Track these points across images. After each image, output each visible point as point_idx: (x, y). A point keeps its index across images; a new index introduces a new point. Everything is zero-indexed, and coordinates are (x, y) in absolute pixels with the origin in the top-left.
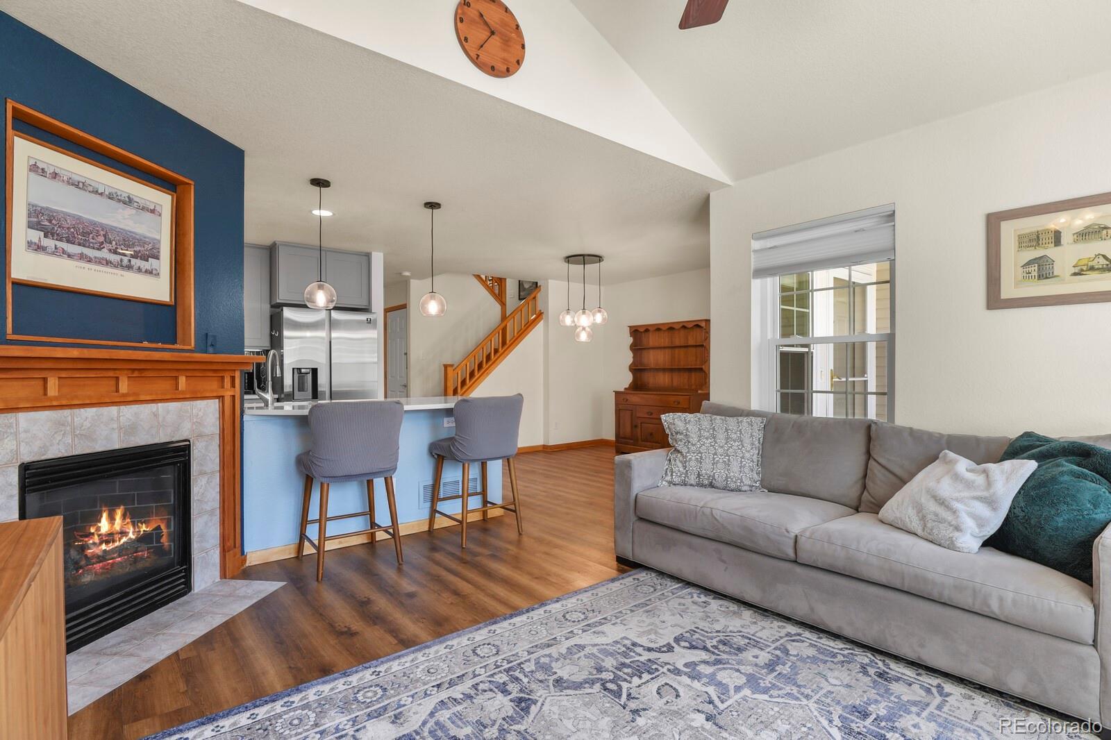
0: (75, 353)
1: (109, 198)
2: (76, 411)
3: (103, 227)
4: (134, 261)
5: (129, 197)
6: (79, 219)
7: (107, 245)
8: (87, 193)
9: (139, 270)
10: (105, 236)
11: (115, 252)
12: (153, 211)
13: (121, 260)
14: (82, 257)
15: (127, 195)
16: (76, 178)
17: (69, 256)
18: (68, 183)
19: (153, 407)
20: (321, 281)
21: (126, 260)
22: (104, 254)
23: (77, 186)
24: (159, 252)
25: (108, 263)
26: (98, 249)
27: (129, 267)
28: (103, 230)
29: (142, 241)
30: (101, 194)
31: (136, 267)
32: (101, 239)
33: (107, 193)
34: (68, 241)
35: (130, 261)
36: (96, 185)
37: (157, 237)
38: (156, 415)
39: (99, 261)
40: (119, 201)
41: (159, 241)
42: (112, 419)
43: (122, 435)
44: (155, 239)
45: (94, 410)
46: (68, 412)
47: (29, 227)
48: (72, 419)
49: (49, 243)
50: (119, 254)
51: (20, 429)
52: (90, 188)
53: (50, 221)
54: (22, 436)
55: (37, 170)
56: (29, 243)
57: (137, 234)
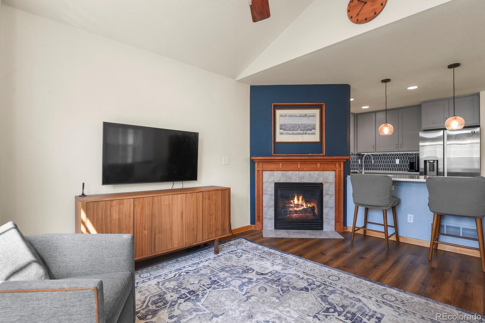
0: (280, 158)
2: (287, 172)
3: (298, 124)
4: (307, 132)
5: (305, 115)
6: (292, 124)
7: (300, 129)
8: (294, 117)
9: (309, 134)
10: (299, 127)
11: (302, 130)
12: (313, 116)
13: (303, 132)
14: (293, 134)
16: (290, 114)
17: (289, 134)
18: (289, 116)
19: (310, 172)
20: (386, 123)
21: (305, 132)
22: (299, 131)
23: (291, 116)
24: (315, 127)
25: (300, 134)
26: (297, 131)
27: (306, 134)
29: (309, 126)
30: (297, 116)
31: (308, 133)
32: (298, 128)
33: (299, 115)
34: (289, 130)
35: (306, 132)
36: (296, 114)
37: (315, 123)
38: (310, 175)
39: (297, 134)
40: (302, 116)
41: (315, 124)
42: (297, 175)
43: (299, 179)
44: (314, 124)
45: (292, 172)
46: (285, 172)
47: (280, 129)
48: (286, 174)
49: (285, 132)
50: (303, 131)
51: (275, 175)
52: (294, 116)
53: (285, 127)
54: (275, 176)
55: (281, 116)
56: (280, 133)
57: (307, 124)
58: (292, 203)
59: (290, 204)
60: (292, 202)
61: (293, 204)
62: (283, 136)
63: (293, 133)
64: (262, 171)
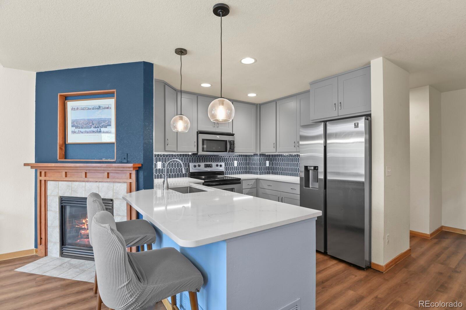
1: (93, 109)
2: (73, 183)
4: (102, 129)
5: (99, 106)
6: (84, 120)
7: (93, 126)
8: (86, 111)
9: (104, 132)
10: (92, 123)
11: (95, 127)
12: (108, 108)
13: (97, 130)
15: (98, 105)
16: (83, 107)
17: (82, 133)
18: (81, 109)
19: (97, 184)
22: (92, 129)
23: (83, 109)
24: (111, 123)
25: (93, 132)
26: (90, 128)
27: (100, 132)
28: (91, 121)
29: (104, 121)
30: (90, 109)
31: (102, 131)
32: (91, 124)
33: (92, 108)
34: (82, 128)
35: (100, 129)
36: (88, 107)
37: (110, 117)
39: (90, 132)
40: (96, 109)
41: (111, 119)
42: (83, 187)
44: (109, 119)
45: (78, 183)
46: (70, 183)
47: (72, 127)
48: (72, 185)
49: (77, 130)
50: (97, 128)
51: (59, 186)
52: (87, 109)
53: (77, 123)
54: (59, 188)
55: (73, 109)
56: (72, 132)
57: (102, 119)
58: (84, 223)
59: (81, 225)
60: (84, 221)
61: (86, 225)
62: (75, 135)
63: (85, 131)
64: (45, 181)
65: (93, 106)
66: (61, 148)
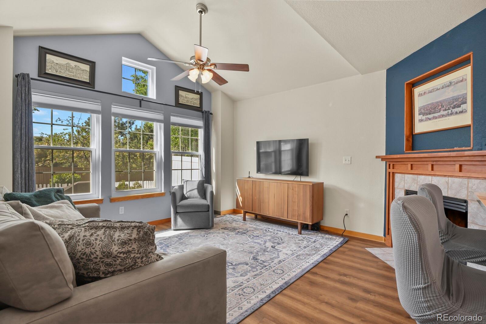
1: (442, 88)
3: (440, 102)
4: (453, 110)
6: (432, 104)
7: (443, 109)
8: (435, 92)
10: (441, 105)
11: (446, 110)
12: (462, 81)
13: (448, 112)
15: (449, 82)
16: (431, 89)
17: (430, 119)
18: (429, 93)
21: (450, 111)
22: (442, 113)
23: (431, 92)
24: (466, 99)
25: (443, 116)
26: (439, 112)
27: (452, 114)
28: (440, 103)
29: (457, 98)
30: (439, 89)
31: (455, 112)
32: (440, 107)
33: (441, 87)
34: (430, 114)
35: (452, 111)
36: (436, 87)
37: (465, 92)
39: (440, 117)
40: (446, 86)
41: (466, 94)
42: (429, 181)
44: (463, 94)
45: (424, 176)
46: (416, 176)
47: (419, 115)
48: (417, 178)
49: (424, 117)
50: (447, 110)
51: (405, 179)
52: (435, 90)
53: (424, 110)
54: (405, 181)
55: (420, 95)
56: (419, 120)
57: (454, 97)
62: (423, 123)
63: (434, 117)
64: (393, 173)
65: (443, 84)
66: (407, 140)
